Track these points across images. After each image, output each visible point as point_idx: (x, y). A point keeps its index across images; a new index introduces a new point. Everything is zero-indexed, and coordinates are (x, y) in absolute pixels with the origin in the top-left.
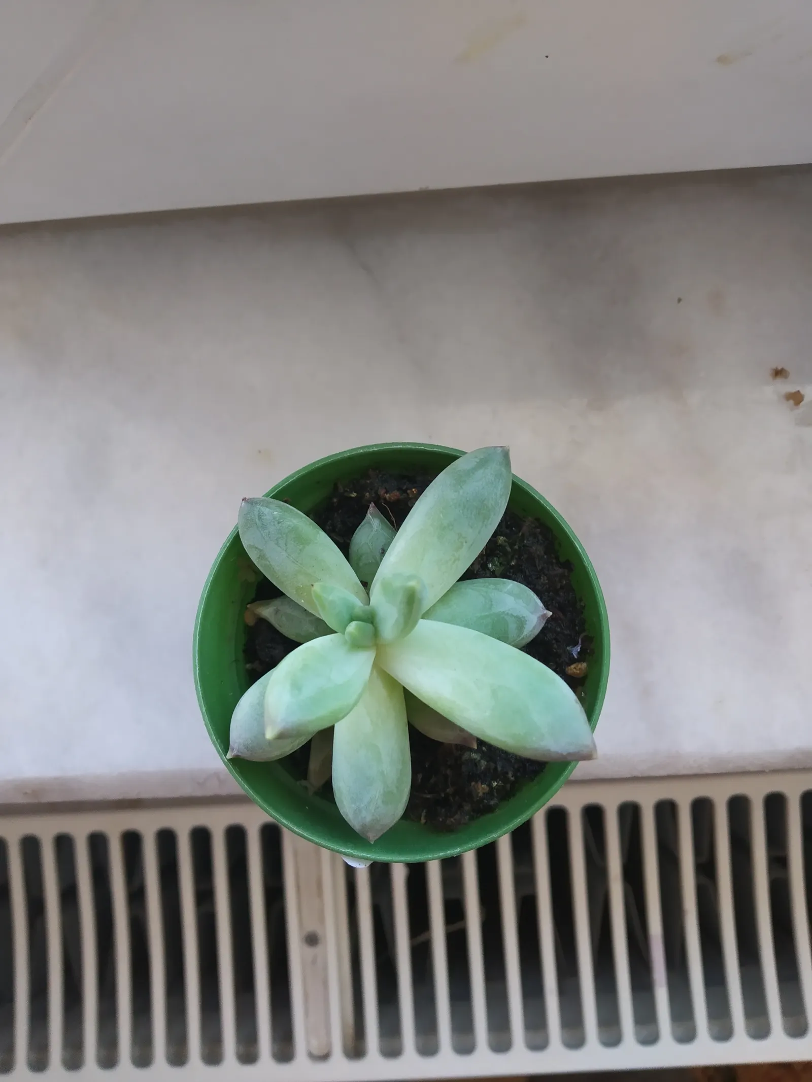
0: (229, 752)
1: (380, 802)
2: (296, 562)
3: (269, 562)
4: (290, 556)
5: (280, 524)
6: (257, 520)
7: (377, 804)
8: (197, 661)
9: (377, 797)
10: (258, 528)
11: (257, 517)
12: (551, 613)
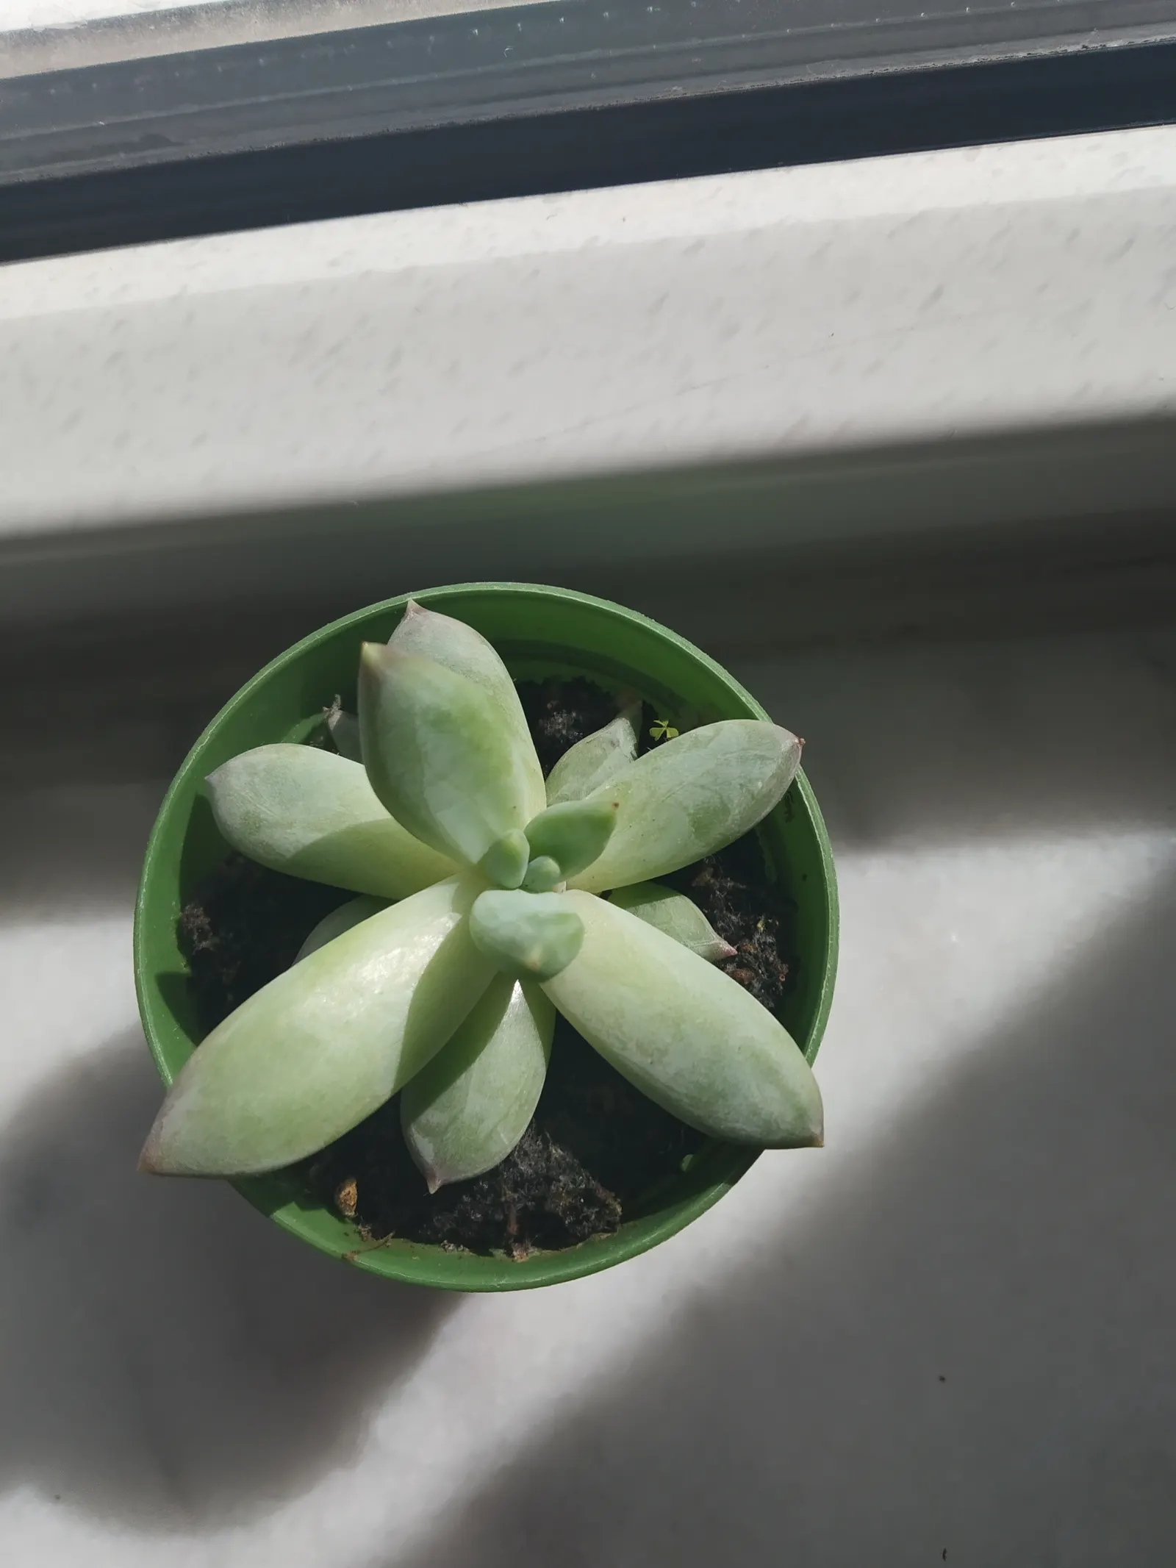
0: (418, 605)
1: (251, 808)
2: (669, 794)
3: (685, 752)
4: (682, 788)
5: (739, 787)
6: (757, 752)
7: (250, 802)
8: (574, 598)
9: (258, 805)
10: (743, 749)
11: (763, 753)
12: (432, 1191)
